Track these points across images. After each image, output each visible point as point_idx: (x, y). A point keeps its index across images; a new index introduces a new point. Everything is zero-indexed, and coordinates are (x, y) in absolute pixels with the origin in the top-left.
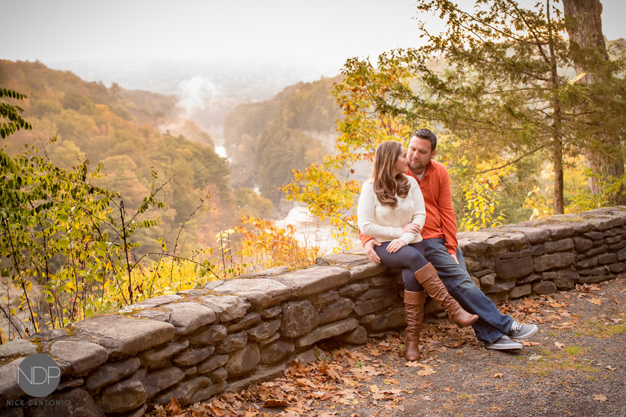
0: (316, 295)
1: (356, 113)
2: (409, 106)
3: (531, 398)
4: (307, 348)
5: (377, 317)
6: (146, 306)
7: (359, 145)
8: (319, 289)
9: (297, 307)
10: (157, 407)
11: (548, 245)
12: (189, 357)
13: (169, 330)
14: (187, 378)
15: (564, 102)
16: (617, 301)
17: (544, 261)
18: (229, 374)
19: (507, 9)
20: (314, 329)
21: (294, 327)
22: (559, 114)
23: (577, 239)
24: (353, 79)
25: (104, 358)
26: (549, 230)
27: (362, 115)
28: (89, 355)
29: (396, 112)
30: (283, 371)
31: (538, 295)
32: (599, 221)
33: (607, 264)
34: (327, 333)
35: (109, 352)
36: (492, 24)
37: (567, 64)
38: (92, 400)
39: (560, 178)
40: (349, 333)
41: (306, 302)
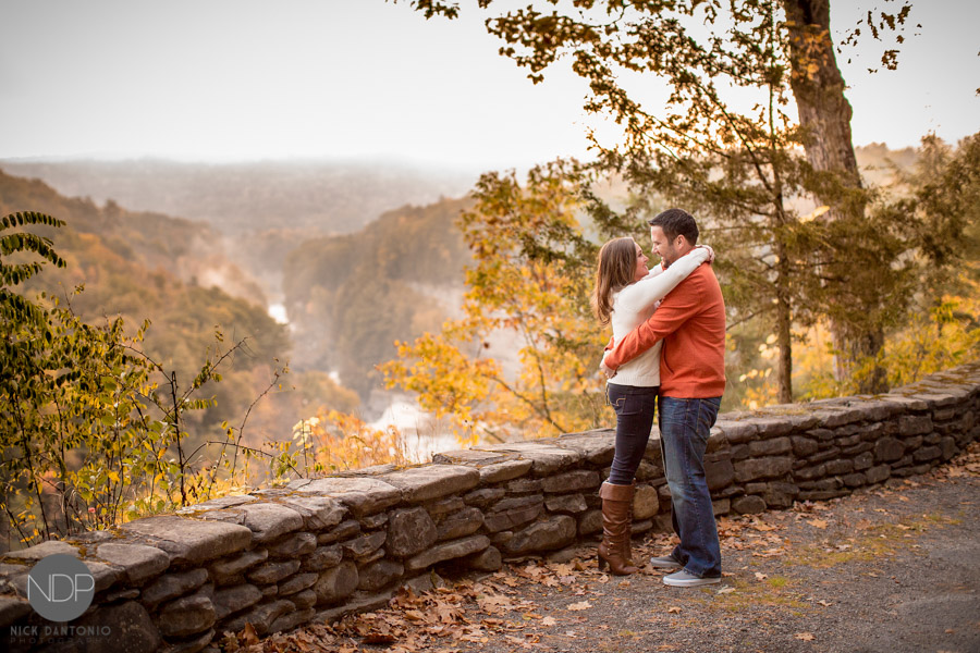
0: (433, 501)
1: (493, 257)
2: (569, 249)
3: (714, 636)
4: (421, 572)
5: (516, 535)
6: (211, 507)
7: (497, 305)
8: (436, 493)
9: (408, 516)
10: (226, 633)
11: (756, 446)
12: (268, 572)
13: (245, 534)
14: (265, 600)
15: (790, 248)
16: (848, 524)
17: (749, 467)
18: (319, 599)
19: (711, 112)
20: (430, 547)
21: (403, 542)
22: (786, 264)
23: (796, 439)
24: (490, 205)
25: (164, 565)
26: (757, 426)
27: (503, 260)
28: (147, 559)
29: (550, 257)
30: (388, 601)
31: (741, 514)
32: (828, 414)
33: (840, 475)
34: (448, 552)
35: (171, 557)
36: (690, 133)
37: (796, 194)
38: (148, 618)
39: (787, 358)
40: (477, 554)
41: (420, 509)
